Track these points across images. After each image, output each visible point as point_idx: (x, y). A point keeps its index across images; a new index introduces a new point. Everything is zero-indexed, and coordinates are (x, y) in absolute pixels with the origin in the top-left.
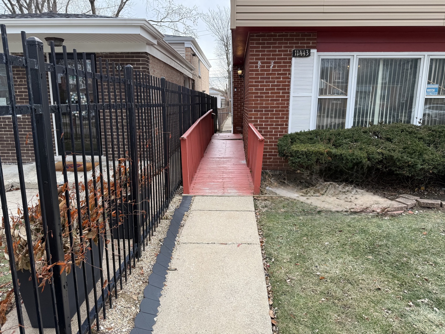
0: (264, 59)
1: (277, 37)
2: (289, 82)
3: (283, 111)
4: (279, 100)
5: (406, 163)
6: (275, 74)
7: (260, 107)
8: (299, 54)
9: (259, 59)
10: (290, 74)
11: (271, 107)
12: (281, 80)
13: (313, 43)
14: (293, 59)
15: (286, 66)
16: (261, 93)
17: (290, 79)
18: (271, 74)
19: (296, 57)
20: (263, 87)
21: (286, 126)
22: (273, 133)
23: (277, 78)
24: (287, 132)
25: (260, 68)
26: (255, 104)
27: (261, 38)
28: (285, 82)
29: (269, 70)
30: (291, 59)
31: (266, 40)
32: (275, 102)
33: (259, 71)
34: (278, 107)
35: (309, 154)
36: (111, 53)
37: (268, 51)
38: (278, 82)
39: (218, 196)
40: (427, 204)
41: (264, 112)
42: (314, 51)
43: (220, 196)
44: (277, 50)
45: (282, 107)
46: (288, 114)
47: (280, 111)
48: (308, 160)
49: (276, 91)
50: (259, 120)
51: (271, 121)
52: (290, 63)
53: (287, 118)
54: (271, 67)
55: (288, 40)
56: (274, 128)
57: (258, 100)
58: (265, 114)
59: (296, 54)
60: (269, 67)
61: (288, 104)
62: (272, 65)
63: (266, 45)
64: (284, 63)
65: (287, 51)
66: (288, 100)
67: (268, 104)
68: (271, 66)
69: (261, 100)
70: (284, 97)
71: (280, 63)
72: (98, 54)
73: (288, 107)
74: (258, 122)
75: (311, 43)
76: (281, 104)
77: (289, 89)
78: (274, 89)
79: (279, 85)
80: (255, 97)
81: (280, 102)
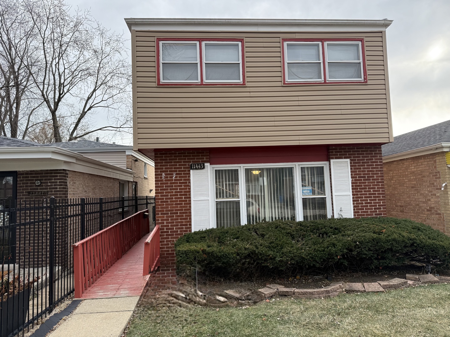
0: (167, 171)
1: (177, 155)
2: (190, 189)
3: (187, 213)
4: (182, 204)
5: (268, 256)
6: (177, 183)
7: (166, 211)
8: (195, 167)
9: (163, 172)
10: (190, 182)
11: (176, 210)
12: (183, 187)
13: (206, 158)
14: (191, 171)
15: (186, 177)
16: (166, 199)
17: (190, 186)
18: (174, 183)
19: (193, 169)
20: (167, 194)
21: (189, 226)
22: (179, 233)
23: (179, 186)
24: (191, 231)
25: (164, 178)
26: (161, 208)
27: (164, 155)
28: (186, 189)
29: (172, 180)
30: (189, 171)
31: (168, 157)
32: (179, 206)
33: (163, 181)
34: (182, 210)
35: (188, 252)
36: (31, 171)
37: (170, 165)
38: (180, 189)
39: (107, 298)
40: (283, 292)
41: (169, 215)
42: (207, 165)
43: (109, 298)
44: (178, 165)
45: (185, 210)
46: (190, 216)
47: (183, 213)
48: (188, 258)
49: (179, 196)
50: (165, 222)
51: (176, 222)
52: (189, 174)
53: (190, 219)
54: (174, 178)
55: (186, 156)
56: (179, 228)
57: (163, 205)
58: (171, 217)
59: (193, 167)
60: (172, 177)
61: (190, 207)
62: (175, 176)
63: (168, 161)
64: (184, 174)
65: (186, 165)
66: (190, 204)
67: (173, 207)
68: (173, 176)
69: (166, 205)
70: (186, 201)
71: (181, 174)
72: (19, 172)
73: (190, 209)
74: (165, 223)
75: (205, 158)
76: (184, 207)
77: (190, 195)
78: (177, 195)
79: (182, 192)
80: (161, 202)
81: (183, 205)
